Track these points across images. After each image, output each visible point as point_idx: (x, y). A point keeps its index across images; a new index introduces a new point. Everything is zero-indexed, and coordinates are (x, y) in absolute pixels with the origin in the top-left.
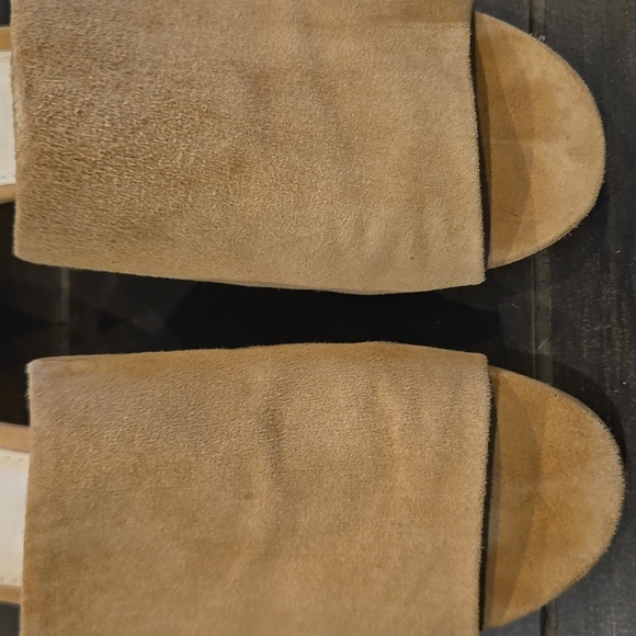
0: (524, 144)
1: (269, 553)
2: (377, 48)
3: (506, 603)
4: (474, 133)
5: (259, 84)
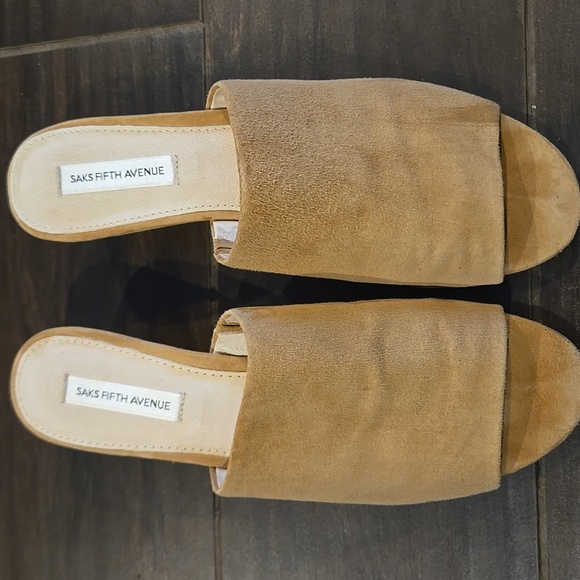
0: (531, 199)
1: (375, 425)
2: (443, 139)
3: (515, 458)
4: (501, 194)
5: (373, 161)
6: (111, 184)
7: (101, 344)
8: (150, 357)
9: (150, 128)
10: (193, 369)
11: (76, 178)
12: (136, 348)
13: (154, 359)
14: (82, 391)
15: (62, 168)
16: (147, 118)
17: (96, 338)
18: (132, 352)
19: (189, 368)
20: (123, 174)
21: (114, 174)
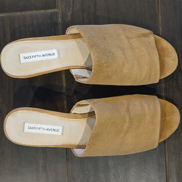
6: (37, 59)
7: (36, 112)
8: (52, 116)
9: (49, 41)
10: (66, 119)
11: (25, 58)
12: (47, 113)
13: (53, 116)
14: (30, 128)
15: (20, 55)
16: (48, 38)
17: (34, 110)
18: (46, 114)
19: (65, 118)
20: (42, 56)
21: (38, 56)
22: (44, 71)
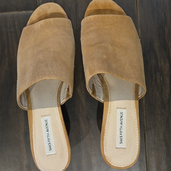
6: (51, 137)
7: (105, 137)
8: (107, 120)
9: (33, 126)
10: (109, 107)
11: (50, 149)
12: (105, 125)
14: (121, 142)
15: (47, 154)
20: (48, 133)
21: (48, 136)
22: (63, 130)
